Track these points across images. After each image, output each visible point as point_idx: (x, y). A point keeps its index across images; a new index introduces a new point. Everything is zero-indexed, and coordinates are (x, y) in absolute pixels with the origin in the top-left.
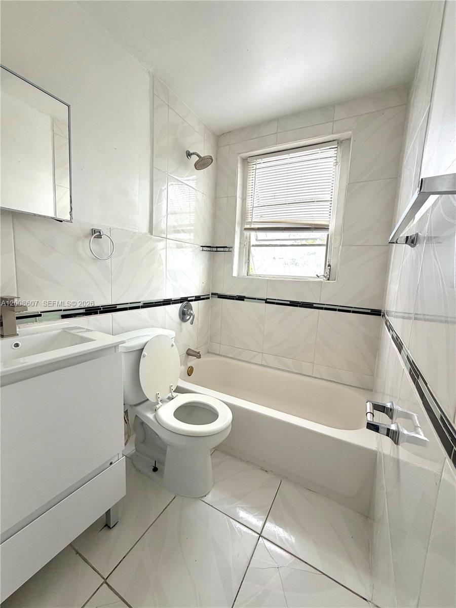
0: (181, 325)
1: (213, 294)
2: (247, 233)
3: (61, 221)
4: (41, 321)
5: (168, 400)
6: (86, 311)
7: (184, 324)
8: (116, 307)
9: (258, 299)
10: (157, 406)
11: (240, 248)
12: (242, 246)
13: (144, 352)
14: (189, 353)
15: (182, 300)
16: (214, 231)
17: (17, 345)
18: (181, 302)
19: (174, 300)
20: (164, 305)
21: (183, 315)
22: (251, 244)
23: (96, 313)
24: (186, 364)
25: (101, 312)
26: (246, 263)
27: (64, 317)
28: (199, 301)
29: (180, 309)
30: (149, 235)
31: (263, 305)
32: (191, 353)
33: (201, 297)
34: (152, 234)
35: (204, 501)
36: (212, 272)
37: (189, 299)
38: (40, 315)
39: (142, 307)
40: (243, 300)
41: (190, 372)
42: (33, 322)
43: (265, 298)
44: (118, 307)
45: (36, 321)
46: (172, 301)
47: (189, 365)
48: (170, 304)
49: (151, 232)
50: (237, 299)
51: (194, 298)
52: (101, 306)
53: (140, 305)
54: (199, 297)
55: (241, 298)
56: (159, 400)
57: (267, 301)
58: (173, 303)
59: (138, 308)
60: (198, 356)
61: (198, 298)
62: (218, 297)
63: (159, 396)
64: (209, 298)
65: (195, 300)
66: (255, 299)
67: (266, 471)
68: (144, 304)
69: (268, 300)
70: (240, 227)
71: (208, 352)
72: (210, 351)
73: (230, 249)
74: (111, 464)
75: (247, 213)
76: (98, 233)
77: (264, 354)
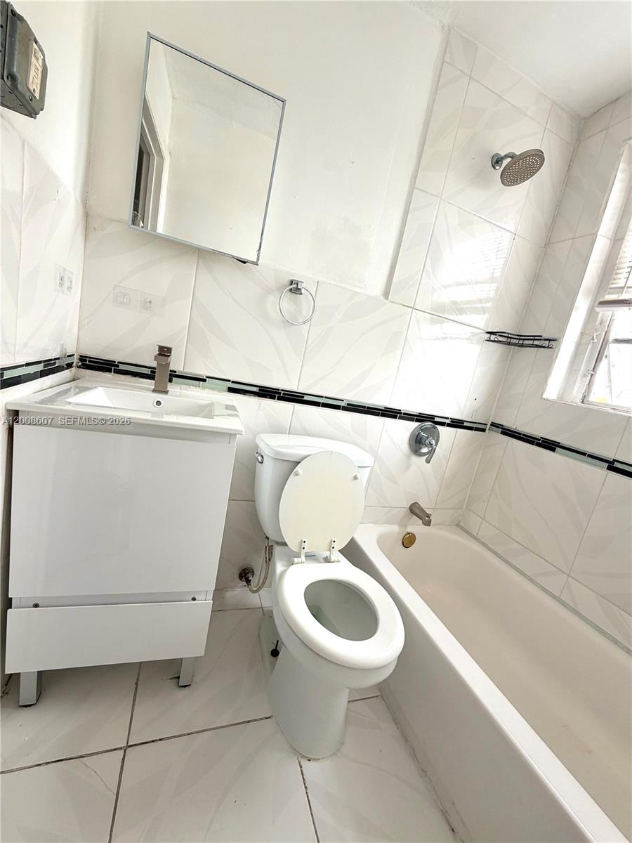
0: (409, 457)
1: (493, 425)
2: (605, 312)
3: (245, 263)
4: (204, 388)
5: (322, 560)
6: (260, 390)
7: (415, 459)
8: (303, 397)
9: (590, 456)
10: (296, 560)
11: (579, 345)
12: (586, 339)
13: (299, 469)
14: (415, 510)
15: (420, 418)
16: (526, 308)
17: (158, 403)
18: (417, 421)
19: (404, 414)
20: (383, 415)
21: (417, 443)
22: (612, 337)
23: (273, 398)
24: (405, 526)
25: (280, 399)
26: (585, 376)
27: (231, 390)
28: (459, 430)
29: (414, 430)
30: (382, 298)
31: (601, 472)
32: (417, 511)
33: (465, 424)
34: (387, 298)
35: (301, 767)
36: (501, 384)
37: (436, 419)
38: (204, 380)
39: (345, 409)
40: (553, 450)
41: (408, 541)
42: (196, 386)
43: (611, 456)
44: (306, 398)
45: (199, 387)
46: (401, 413)
47: (410, 529)
48: (395, 417)
49: (386, 294)
50: (538, 445)
51: (448, 421)
52: (282, 390)
53: (342, 404)
54: (462, 422)
55: (550, 445)
56: (303, 552)
57: (612, 466)
58: (401, 418)
59: (337, 407)
60: (426, 520)
61: (456, 424)
62: (502, 433)
63: (304, 545)
64: (483, 430)
65: (449, 425)
66: (584, 454)
67: (453, 830)
68: (348, 404)
69: (617, 465)
70: (590, 299)
71: (458, 525)
72: (461, 524)
73: (552, 343)
74: (194, 599)
75: (619, 269)
76: (295, 286)
77: (570, 579)
